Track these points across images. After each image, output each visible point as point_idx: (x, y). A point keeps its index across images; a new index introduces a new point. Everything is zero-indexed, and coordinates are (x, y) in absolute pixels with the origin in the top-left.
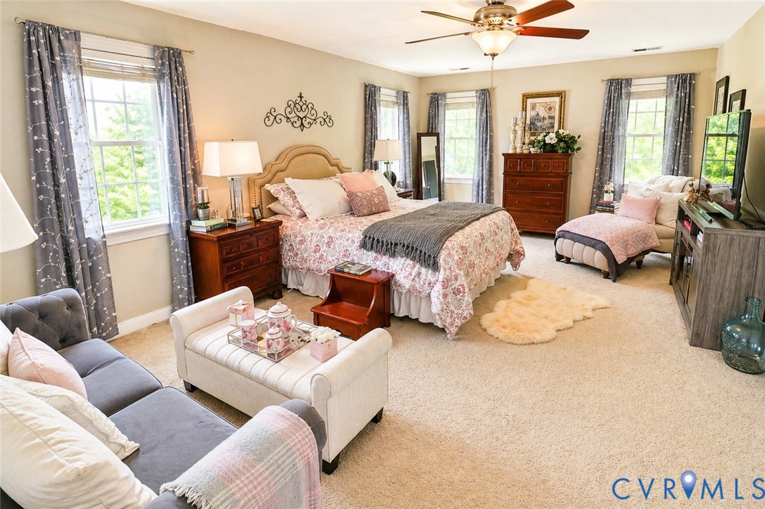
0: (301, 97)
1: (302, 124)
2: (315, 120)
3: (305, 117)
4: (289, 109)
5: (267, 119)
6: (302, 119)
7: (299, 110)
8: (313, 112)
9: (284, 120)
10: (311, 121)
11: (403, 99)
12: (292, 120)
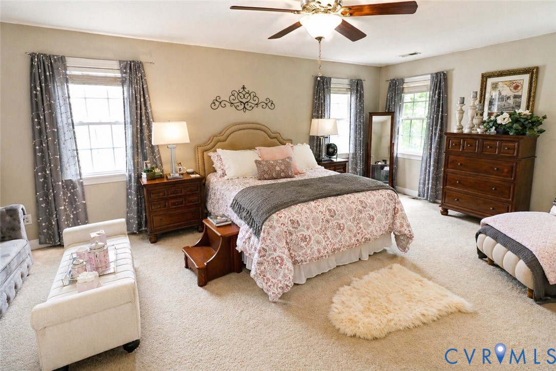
0: (244, 88)
1: (245, 107)
2: (257, 104)
3: (247, 102)
4: (233, 97)
5: (213, 104)
6: (244, 104)
7: (242, 97)
8: (255, 98)
9: (228, 104)
10: (253, 105)
11: (357, 87)
12: (236, 105)
